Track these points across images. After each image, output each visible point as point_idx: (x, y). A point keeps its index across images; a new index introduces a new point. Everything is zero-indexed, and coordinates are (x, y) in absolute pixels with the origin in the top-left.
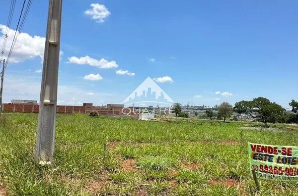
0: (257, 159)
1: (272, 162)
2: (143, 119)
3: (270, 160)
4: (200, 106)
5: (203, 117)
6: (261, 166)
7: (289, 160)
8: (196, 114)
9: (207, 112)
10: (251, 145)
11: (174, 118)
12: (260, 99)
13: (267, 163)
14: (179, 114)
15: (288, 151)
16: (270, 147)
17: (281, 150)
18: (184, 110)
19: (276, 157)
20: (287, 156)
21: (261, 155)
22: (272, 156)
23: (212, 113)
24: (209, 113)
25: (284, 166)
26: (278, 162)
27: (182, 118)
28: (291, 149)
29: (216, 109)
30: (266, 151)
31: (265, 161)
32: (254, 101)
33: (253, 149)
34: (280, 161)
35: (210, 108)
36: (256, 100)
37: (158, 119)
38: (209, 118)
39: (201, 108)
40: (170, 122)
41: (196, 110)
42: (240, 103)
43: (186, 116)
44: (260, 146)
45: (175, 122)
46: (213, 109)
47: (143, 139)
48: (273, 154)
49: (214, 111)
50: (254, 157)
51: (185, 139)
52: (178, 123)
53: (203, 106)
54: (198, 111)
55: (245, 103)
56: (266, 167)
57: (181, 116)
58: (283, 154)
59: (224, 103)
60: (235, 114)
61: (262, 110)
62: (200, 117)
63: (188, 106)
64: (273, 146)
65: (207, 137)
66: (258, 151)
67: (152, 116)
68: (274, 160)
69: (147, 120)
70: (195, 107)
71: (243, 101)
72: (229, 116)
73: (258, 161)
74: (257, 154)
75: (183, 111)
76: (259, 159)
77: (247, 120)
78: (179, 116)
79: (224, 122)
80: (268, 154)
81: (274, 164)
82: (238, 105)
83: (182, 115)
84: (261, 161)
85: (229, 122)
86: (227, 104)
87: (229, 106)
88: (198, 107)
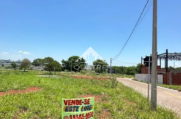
0: (68, 111)
1: (78, 111)
3: (77, 111)
4: (6, 60)
5: (9, 68)
6: (71, 116)
7: (88, 108)
10: (64, 101)
12: (49, 58)
13: (75, 113)
15: (88, 101)
16: (77, 101)
17: (84, 101)
19: (81, 106)
20: (87, 105)
21: (71, 107)
22: (79, 107)
23: (16, 65)
25: (85, 112)
26: (82, 111)
28: (89, 99)
29: (19, 62)
30: (74, 103)
31: (74, 111)
32: (45, 59)
33: (66, 103)
34: (83, 109)
35: (14, 62)
42: (37, 60)
44: (71, 100)
48: (79, 106)
50: (66, 110)
54: (4, 64)
56: (74, 116)
58: (85, 104)
61: (49, 64)
62: (6, 68)
64: (79, 99)
66: (69, 104)
68: (80, 109)
73: (69, 112)
74: (68, 107)
76: (70, 111)
80: (76, 106)
81: (79, 112)
87: (28, 61)
88: (4, 60)
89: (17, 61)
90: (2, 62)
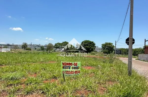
0: (64, 69)
1: (70, 69)
2: (3, 52)
3: (69, 69)
5: (39, 50)
6: (66, 71)
7: (76, 68)
8: (36, 49)
9: (41, 48)
10: (62, 63)
11: (23, 51)
13: (68, 70)
14: (26, 48)
15: (76, 64)
16: (70, 63)
17: (74, 64)
18: (29, 47)
19: (72, 67)
20: (75, 66)
21: (66, 66)
22: (70, 67)
24: (42, 48)
25: (74, 70)
26: (72, 69)
27: (28, 51)
28: (77, 63)
30: (68, 65)
31: (68, 69)
33: (63, 64)
34: (73, 68)
35: (43, 46)
36: (63, 43)
37: (13, 52)
38: (42, 50)
39: (38, 46)
40: (21, 53)
41: (36, 47)
42: (57, 44)
43: (30, 50)
44: (66, 63)
45: (24, 53)
46: (44, 46)
47: (3, 63)
48: (71, 66)
49: (45, 47)
50: (63, 68)
51: (30, 62)
52: (26, 53)
53: (39, 44)
55: (59, 44)
56: (68, 71)
57: (27, 50)
58: (74, 65)
59: (50, 44)
60: (54, 49)
62: (38, 50)
63: (31, 44)
64: (71, 62)
65: (41, 60)
66: (65, 65)
67: (9, 50)
68: (71, 68)
69: (6, 52)
70: (35, 45)
71: (58, 43)
72: (52, 50)
74: (65, 66)
75: (28, 47)
76: (65, 68)
77: (60, 51)
78: (26, 50)
79: (49, 52)
80: (69, 66)
81: (71, 70)
82: (56, 45)
83: (28, 49)
84: (66, 69)
85: (51, 53)
86: (51, 44)
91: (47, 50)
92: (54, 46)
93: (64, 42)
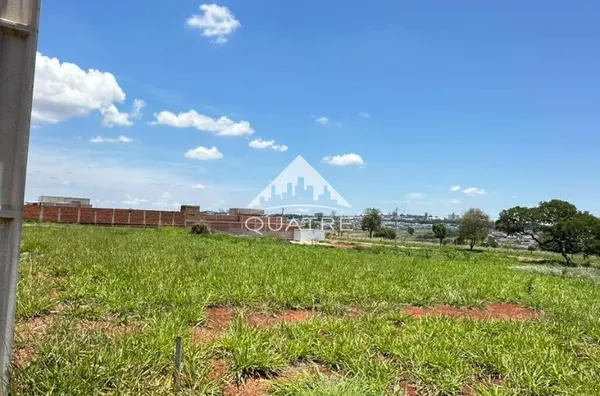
4: (418, 215)
5: (426, 238)
8: (411, 231)
9: (434, 228)
11: (370, 242)
12: (555, 204)
14: (376, 230)
18: (386, 223)
23: (444, 230)
24: (439, 231)
27: (383, 239)
29: (452, 222)
32: (542, 208)
35: (440, 221)
36: (544, 206)
38: (439, 240)
39: (422, 220)
40: (359, 249)
42: (511, 211)
43: (392, 236)
45: (369, 249)
46: (446, 221)
49: (448, 227)
52: (376, 251)
53: (426, 214)
54: (414, 226)
55: (522, 212)
57: (381, 235)
59: (472, 211)
62: (420, 237)
63: (395, 214)
67: (321, 234)
69: (310, 243)
70: (410, 216)
71: (518, 208)
72: (483, 239)
75: (383, 225)
78: (376, 236)
79: (471, 250)
82: (506, 217)
83: (383, 232)
85: (481, 251)
86: (478, 212)
87: (482, 217)
88: (414, 217)
89: (447, 218)
90: (408, 222)
91: (460, 241)
92: (498, 222)
93: (548, 201)
